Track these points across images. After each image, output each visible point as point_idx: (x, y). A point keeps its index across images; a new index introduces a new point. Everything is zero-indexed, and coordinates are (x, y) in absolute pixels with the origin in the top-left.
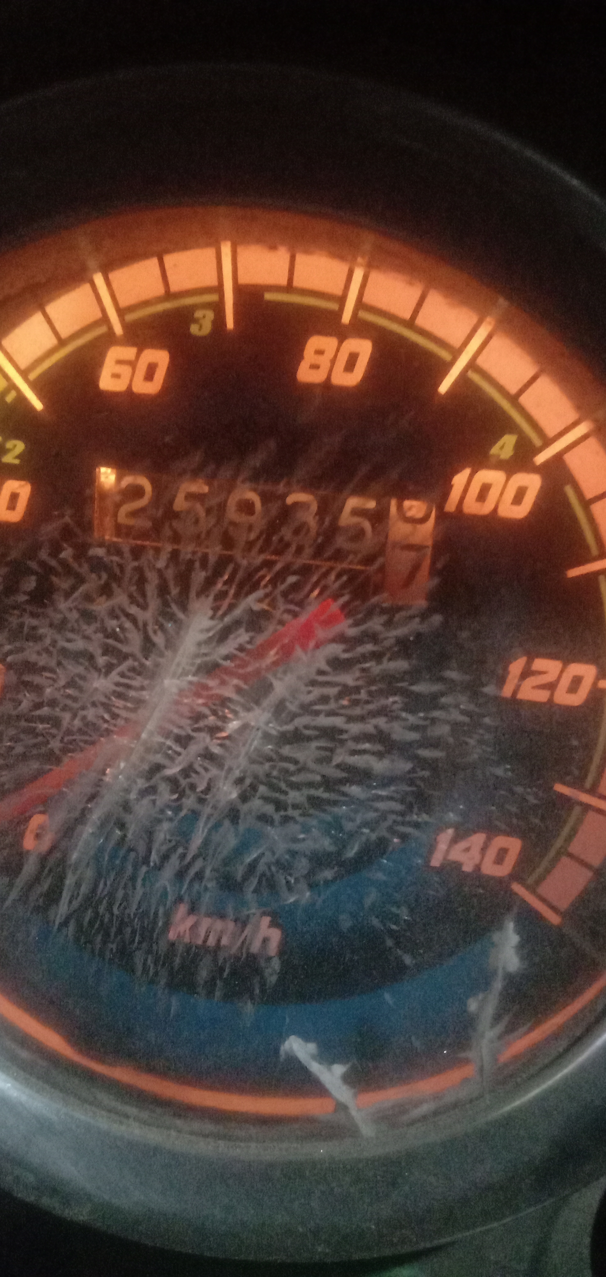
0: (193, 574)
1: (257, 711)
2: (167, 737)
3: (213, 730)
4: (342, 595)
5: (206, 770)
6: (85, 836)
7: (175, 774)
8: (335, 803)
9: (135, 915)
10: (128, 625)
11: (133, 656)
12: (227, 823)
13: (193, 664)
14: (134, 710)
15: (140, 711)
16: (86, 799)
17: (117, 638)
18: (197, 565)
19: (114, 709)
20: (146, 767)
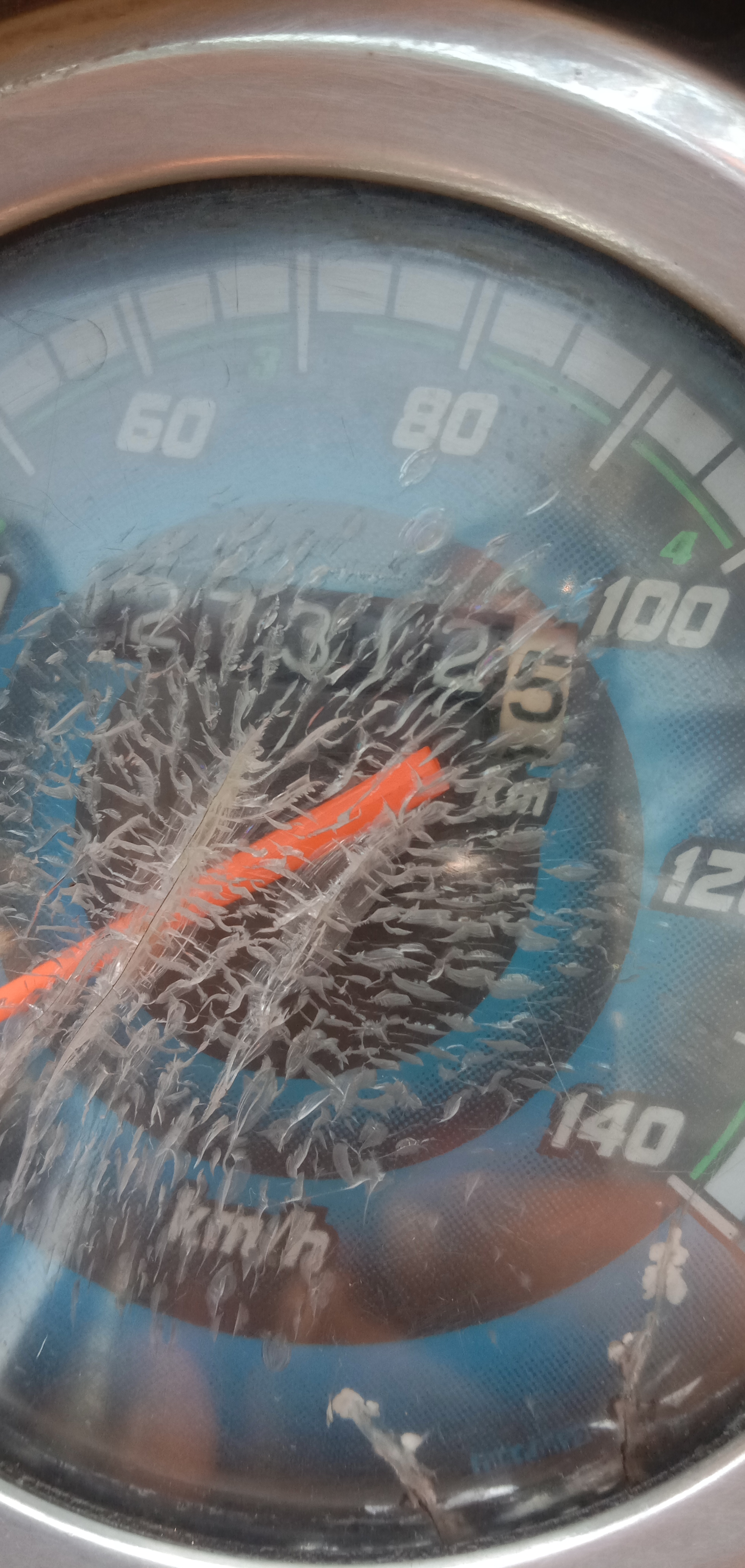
0: (239, 691)
1: (322, 898)
2: (186, 933)
3: (255, 924)
4: (456, 730)
5: (243, 982)
6: (57, 1074)
7: (195, 987)
8: (428, 1039)
9: (123, 1198)
10: (139, 762)
11: (143, 810)
12: (267, 1065)
13: (231, 825)
14: (141, 889)
15: (151, 891)
16: (61, 1019)
17: (124, 785)
18: (247, 678)
19: (111, 886)
20: (152, 975)
